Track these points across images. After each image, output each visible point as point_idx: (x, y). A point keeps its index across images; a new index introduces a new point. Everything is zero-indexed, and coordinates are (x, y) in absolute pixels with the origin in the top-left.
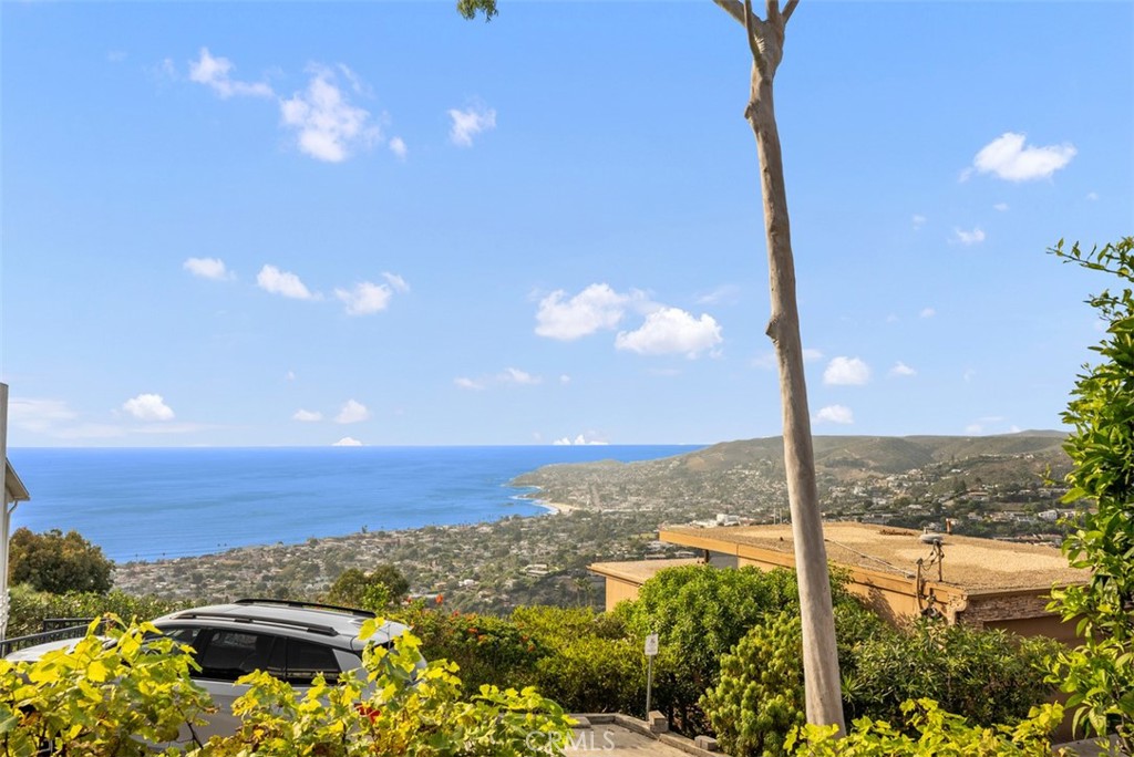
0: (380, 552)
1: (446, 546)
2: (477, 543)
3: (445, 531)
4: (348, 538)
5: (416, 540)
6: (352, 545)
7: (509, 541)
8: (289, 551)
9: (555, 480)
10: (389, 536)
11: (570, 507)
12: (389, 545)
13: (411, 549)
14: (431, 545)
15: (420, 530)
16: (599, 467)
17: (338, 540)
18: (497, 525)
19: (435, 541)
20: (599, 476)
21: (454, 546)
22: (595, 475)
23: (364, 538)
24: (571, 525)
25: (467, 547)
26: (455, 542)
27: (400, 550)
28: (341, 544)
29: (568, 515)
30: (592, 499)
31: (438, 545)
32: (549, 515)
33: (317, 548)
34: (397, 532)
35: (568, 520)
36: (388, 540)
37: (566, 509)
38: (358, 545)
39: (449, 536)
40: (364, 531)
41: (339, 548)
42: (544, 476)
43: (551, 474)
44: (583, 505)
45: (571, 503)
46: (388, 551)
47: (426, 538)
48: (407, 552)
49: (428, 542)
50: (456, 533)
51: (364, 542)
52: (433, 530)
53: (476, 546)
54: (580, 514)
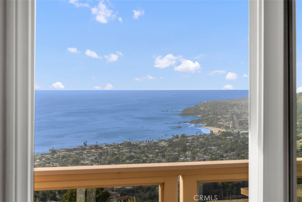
0: (96, 158)
1: (138, 155)
2: (158, 153)
3: (136, 145)
4: (75, 149)
5: (119, 151)
6: (78, 154)
7: (179, 152)
8: (38, 157)
9: (209, 111)
10: (101, 148)
11: (219, 129)
12: (101, 154)
13: (115, 157)
14: (128, 154)
15: (121, 145)
16: (238, 102)
17: (68, 150)
18: (170, 141)
19: (131, 152)
20: (238, 108)
21: (143, 155)
22: (235, 108)
23: (85, 149)
24: (220, 142)
25: (151, 155)
26: (144, 152)
27: (108, 157)
28: (71, 153)
29: (219, 134)
30: (234, 123)
31: (133, 154)
32: (205, 134)
33: (55, 156)
34: (106, 146)
35: (217, 137)
36: (100, 151)
37: (216, 130)
38: (81, 154)
39: (140, 148)
40: (85, 145)
41: (70, 156)
42: (202, 108)
43: (206, 107)
44: (227, 128)
45: (219, 126)
46: (101, 158)
47: (125, 150)
48: (113, 159)
49: (127, 152)
50: (144, 146)
51: (85, 152)
52: (129, 145)
53: (157, 155)
54: (225, 134)
